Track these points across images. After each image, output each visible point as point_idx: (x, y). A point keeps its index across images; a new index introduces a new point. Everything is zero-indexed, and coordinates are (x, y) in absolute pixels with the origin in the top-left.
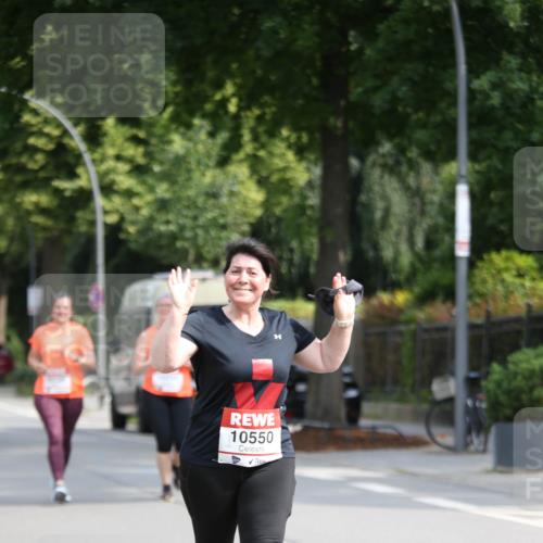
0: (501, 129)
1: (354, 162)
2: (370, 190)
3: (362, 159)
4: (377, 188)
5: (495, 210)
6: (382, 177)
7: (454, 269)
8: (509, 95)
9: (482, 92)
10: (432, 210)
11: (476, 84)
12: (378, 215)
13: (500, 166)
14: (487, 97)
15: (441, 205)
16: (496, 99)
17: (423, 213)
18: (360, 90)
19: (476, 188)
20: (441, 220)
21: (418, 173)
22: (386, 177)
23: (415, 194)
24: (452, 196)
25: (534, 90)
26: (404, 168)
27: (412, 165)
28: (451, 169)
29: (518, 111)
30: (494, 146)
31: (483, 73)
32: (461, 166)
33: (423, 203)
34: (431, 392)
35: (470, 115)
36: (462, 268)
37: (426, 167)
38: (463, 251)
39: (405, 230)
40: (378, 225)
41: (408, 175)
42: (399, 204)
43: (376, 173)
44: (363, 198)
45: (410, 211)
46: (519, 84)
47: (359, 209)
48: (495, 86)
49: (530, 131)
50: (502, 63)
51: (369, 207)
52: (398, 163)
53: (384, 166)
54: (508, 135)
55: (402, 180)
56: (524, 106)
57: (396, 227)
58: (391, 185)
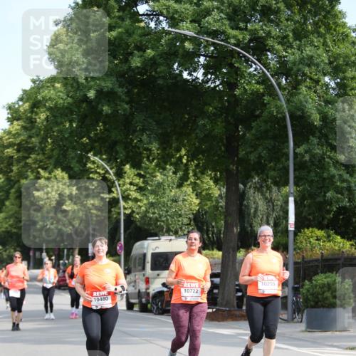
0: (309, 172)
1: (241, 186)
2: (249, 199)
3: (245, 186)
4: (251, 198)
5: (306, 209)
6: (254, 193)
7: (288, 236)
8: (313, 156)
9: (301, 154)
10: (278, 209)
11: (298, 150)
12: (252, 211)
13: (309, 189)
14: (303, 156)
15: (281, 206)
16: (307, 157)
17: (273, 210)
18: (244, 152)
19: (298, 199)
20: (281, 213)
21: (271, 192)
22: (256, 193)
23: (269, 201)
24: (287, 202)
25: (324, 154)
26: (265, 189)
27: (269, 188)
28: (286, 190)
29: (317, 163)
30: (306, 179)
31: (302, 145)
32: (290, 188)
33: (273, 206)
35: (295, 165)
36: (291, 236)
37: (275, 189)
38: (291, 228)
39: (265, 218)
40: (252, 215)
41: (266, 192)
42: (262, 206)
43: (252, 191)
44: (245, 202)
45: (268, 209)
46: (318, 151)
47: (243, 207)
48: (306, 152)
49: (323, 173)
50: (310, 141)
51: (248, 207)
52: (262, 187)
53: (255, 188)
54: (313, 174)
55: (262, 194)
56: (320, 161)
57: (261, 216)
58: (258, 197)
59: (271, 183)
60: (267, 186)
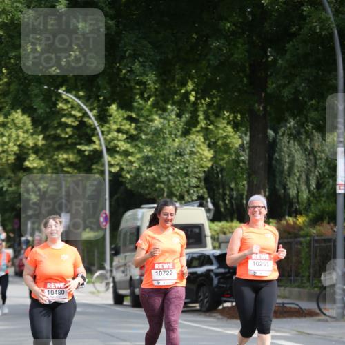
1: (271, 133)
2: (281, 150)
3: (276, 132)
4: (285, 149)
6: (289, 142)
7: (336, 202)
10: (321, 163)
12: (286, 166)
15: (327, 160)
17: (315, 166)
18: (274, 85)
20: (327, 170)
21: (312, 140)
22: (292, 142)
23: (310, 153)
26: (303, 137)
27: (309, 136)
32: (339, 135)
33: (316, 159)
34: (320, 281)
36: (340, 201)
37: (317, 136)
38: (341, 190)
39: (304, 176)
40: (286, 172)
41: (306, 141)
42: (300, 159)
43: (286, 139)
44: (276, 155)
45: (307, 164)
47: (274, 162)
51: (280, 162)
52: (299, 133)
53: (290, 135)
55: (300, 144)
57: (298, 174)
58: (295, 147)
59: (313, 128)
60: (306, 132)
